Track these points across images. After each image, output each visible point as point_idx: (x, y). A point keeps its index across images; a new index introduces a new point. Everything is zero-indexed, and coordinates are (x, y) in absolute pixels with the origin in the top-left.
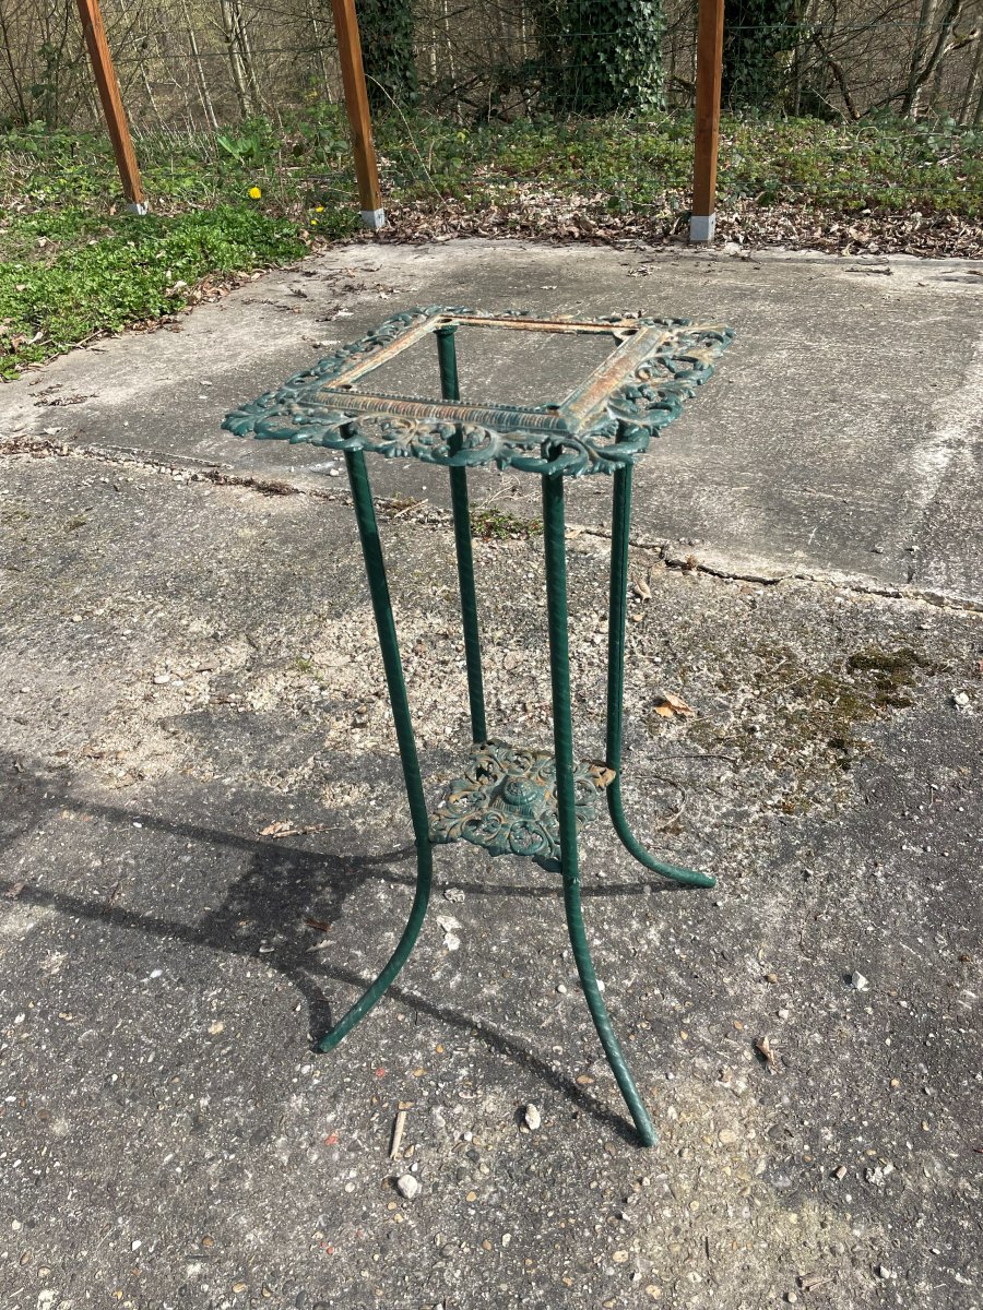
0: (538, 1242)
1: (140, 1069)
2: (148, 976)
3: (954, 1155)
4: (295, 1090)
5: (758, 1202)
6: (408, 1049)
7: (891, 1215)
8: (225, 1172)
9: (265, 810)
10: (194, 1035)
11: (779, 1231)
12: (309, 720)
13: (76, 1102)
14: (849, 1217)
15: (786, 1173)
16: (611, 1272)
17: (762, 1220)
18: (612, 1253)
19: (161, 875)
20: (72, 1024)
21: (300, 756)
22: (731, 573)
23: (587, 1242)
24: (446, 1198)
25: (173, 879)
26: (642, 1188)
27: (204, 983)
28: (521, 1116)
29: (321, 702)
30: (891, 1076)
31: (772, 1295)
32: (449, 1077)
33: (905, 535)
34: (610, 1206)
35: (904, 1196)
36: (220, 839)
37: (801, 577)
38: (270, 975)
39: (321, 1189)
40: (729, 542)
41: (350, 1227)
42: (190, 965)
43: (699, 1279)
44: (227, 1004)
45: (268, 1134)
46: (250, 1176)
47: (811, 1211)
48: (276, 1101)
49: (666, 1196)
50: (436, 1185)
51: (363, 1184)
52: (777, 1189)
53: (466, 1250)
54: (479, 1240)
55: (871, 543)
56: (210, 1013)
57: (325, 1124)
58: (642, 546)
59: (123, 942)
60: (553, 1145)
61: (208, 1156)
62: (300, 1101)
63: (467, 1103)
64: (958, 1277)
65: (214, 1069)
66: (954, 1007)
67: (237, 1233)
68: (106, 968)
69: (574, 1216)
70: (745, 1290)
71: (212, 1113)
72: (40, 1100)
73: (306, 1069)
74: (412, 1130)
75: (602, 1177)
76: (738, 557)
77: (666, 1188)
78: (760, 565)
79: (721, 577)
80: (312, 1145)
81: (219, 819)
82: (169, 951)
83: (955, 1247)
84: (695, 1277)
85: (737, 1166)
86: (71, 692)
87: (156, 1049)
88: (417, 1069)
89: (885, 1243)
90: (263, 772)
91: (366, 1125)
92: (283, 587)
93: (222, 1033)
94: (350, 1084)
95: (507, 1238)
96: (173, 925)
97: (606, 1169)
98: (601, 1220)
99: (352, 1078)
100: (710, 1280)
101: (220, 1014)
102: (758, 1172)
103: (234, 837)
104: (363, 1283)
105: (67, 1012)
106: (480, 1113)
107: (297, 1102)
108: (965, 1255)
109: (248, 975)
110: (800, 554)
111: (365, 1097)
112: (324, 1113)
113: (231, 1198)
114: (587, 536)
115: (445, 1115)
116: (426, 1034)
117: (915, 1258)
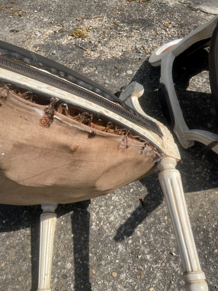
11: (212, 196)
29: (82, 43)
58: (183, 3)
70: (201, 210)
86: (9, 36)
92: (72, 10)
95: (132, 190)
102: (207, 180)
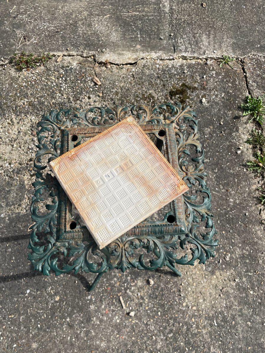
0: (166, 310)
1: (44, 320)
2: (26, 293)
3: (240, 245)
4: (90, 304)
5: (207, 277)
6: (112, 279)
7: (233, 266)
8: (85, 334)
9: (23, 222)
10: (52, 303)
12: (14, 180)
13: (34, 337)
14: (225, 270)
15: (210, 267)
16: (184, 309)
17: (209, 281)
18: (182, 305)
19: (5, 259)
20: (15, 318)
21: (21, 196)
22: (121, 63)
23: (176, 305)
24: (141, 311)
25: (11, 259)
26: (182, 286)
27: (45, 288)
28: (148, 282)
30: (222, 231)
31: (217, 297)
32: (126, 281)
33: (167, 28)
34: (177, 294)
35: (234, 260)
36: (16, 238)
37: (143, 59)
38: (62, 276)
39: (111, 325)
40: (114, 47)
41: (124, 330)
42: (37, 284)
43: (202, 301)
44: (55, 290)
45: (90, 319)
46: (93, 331)
47: (218, 273)
48: (87, 309)
49: (188, 285)
50: (137, 310)
51: (121, 318)
52: (209, 271)
53: (152, 321)
54: (154, 317)
55: (158, 35)
56: (52, 295)
57: (103, 309)
59: (10, 286)
60: (159, 286)
61: (79, 332)
62: (93, 307)
63: (134, 286)
64: (250, 274)
65: (65, 309)
66: (229, 205)
67: (98, 346)
68: (12, 297)
69: (171, 300)
71: (72, 321)
72: (23, 342)
73: (89, 297)
74: (125, 299)
75: (173, 288)
76: (120, 54)
77: (187, 283)
78: (128, 56)
79: (118, 65)
80: (103, 316)
81: (10, 231)
82: (27, 283)
83: (247, 267)
84: (201, 301)
85: (199, 270)
87: (45, 313)
88: (117, 283)
89: (234, 273)
90: (12, 207)
91: (113, 304)
93: (60, 299)
94: (103, 296)
96: (22, 274)
97: (173, 286)
98: (177, 298)
99: (102, 294)
100: (204, 300)
101: (56, 294)
103: (20, 236)
104: (134, 340)
105: (11, 315)
106: (138, 286)
107: (92, 307)
108: (250, 268)
109: (56, 279)
110: (138, 47)
111: (109, 297)
112: (101, 307)
113: (92, 339)
114: (65, 57)
115: (130, 291)
116: (114, 272)
117: (240, 274)
